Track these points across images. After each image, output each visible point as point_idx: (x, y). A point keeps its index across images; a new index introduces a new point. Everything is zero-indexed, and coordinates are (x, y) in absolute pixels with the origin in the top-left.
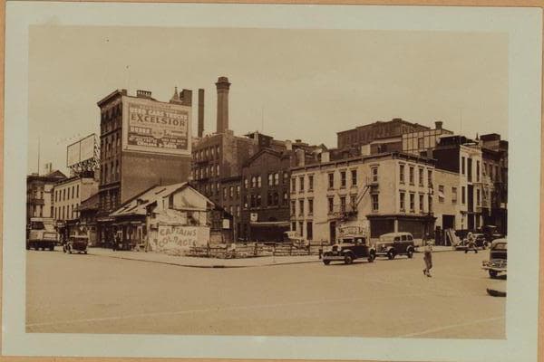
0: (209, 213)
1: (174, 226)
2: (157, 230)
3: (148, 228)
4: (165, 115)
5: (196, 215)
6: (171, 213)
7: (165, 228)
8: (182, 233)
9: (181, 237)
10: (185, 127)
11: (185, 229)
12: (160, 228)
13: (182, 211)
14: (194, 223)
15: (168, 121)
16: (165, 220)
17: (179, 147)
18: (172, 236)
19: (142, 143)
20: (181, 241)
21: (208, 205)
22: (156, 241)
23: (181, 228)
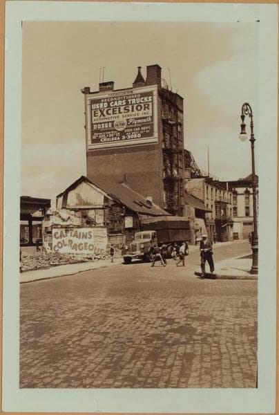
0: (107, 210)
1: (67, 228)
2: (51, 233)
3: (43, 232)
4: (127, 102)
5: (91, 214)
6: (64, 214)
7: (59, 231)
8: (76, 235)
9: (76, 241)
10: (150, 111)
11: (79, 230)
12: (54, 231)
13: (76, 210)
14: (90, 223)
15: (130, 108)
16: (59, 222)
17: (144, 135)
18: (66, 239)
19: (105, 140)
20: (75, 245)
21: (106, 200)
22: (50, 245)
23: (75, 230)
